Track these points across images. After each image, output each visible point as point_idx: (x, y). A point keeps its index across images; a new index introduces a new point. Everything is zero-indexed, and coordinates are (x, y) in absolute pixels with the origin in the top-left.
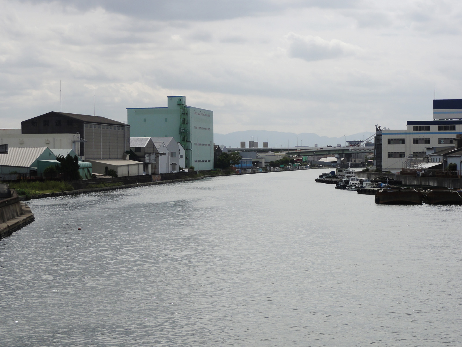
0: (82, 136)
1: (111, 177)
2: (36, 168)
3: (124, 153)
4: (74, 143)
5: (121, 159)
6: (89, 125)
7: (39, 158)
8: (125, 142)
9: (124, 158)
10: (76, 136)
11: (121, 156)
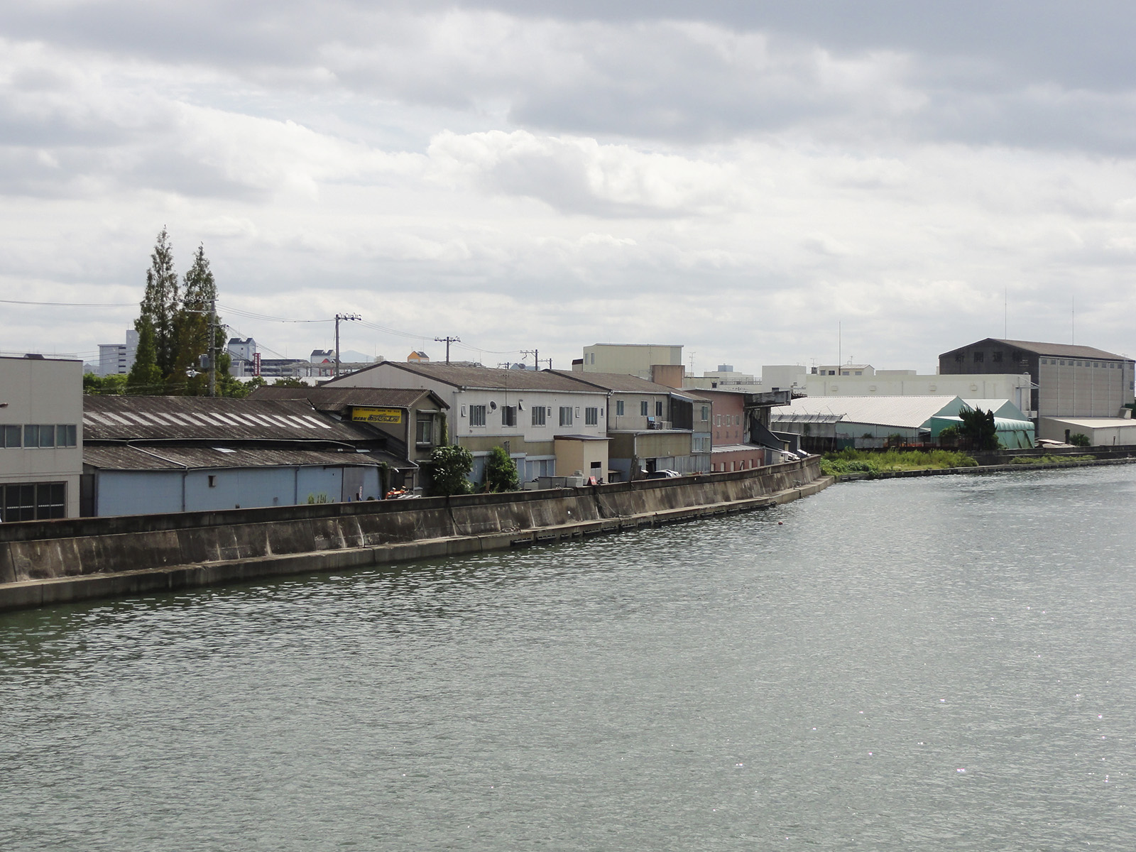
0: (1035, 379)
1: (1072, 446)
2: (929, 430)
3: (1122, 407)
4: (1019, 390)
5: (1116, 417)
6: (1049, 361)
7: (939, 414)
8: (1125, 389)
9: (1121, 415)
10: (1025, 379)
11: (1116, 412)
